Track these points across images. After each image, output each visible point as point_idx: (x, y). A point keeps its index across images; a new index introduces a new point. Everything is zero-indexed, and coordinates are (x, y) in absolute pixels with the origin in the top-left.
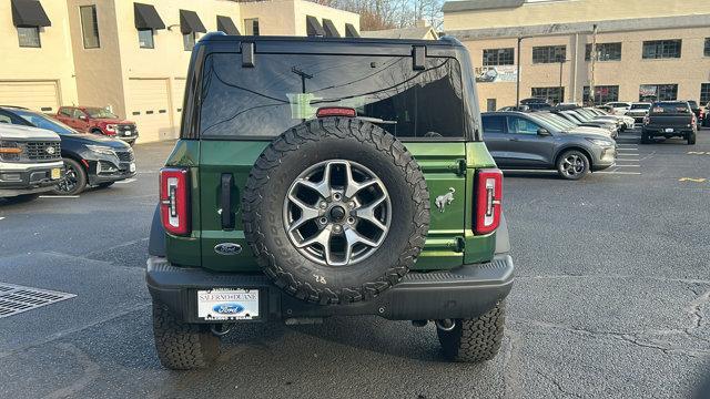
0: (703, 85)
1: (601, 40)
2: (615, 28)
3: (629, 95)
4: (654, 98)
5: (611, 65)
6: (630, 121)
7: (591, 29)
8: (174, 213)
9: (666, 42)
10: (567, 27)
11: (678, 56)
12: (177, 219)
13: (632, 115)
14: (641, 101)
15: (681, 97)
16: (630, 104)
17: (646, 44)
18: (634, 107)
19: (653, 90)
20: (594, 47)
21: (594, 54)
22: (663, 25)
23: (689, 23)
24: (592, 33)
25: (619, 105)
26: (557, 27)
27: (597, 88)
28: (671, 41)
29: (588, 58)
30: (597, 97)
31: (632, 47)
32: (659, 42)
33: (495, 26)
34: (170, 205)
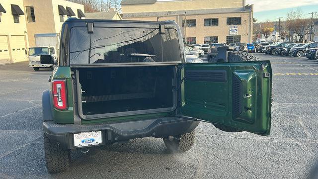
0: (227, 37)
1: (188, 18)
2: (193, 13)
3: (200, 41)
4: (210, 42)
5: (192, 29)
6: (202, 52)
7: (184, 13)
8: (60, 100)
9: (212, 19)
10: (174, 12)
11: (217, 25)
12: (62, 103)
13: (202, 49)
14: (205, 43)
15: (220, 42)
16: (201, 45)
17: (205, 20)
18: (203, 46)
19: (209, 39)
20: (186, 21)
21: (185, 24)
22: (211, 12)
23: (220, 12)
24: (184, 15)
25: (196, 45)
26: (170, 12)
27: (188, 38)
28: (215, 19)
29: (183, 26)
30: (188, 42)
31: (200, 22)
32: (210, 19)
33: (145, 12)
34: (58, 97)
